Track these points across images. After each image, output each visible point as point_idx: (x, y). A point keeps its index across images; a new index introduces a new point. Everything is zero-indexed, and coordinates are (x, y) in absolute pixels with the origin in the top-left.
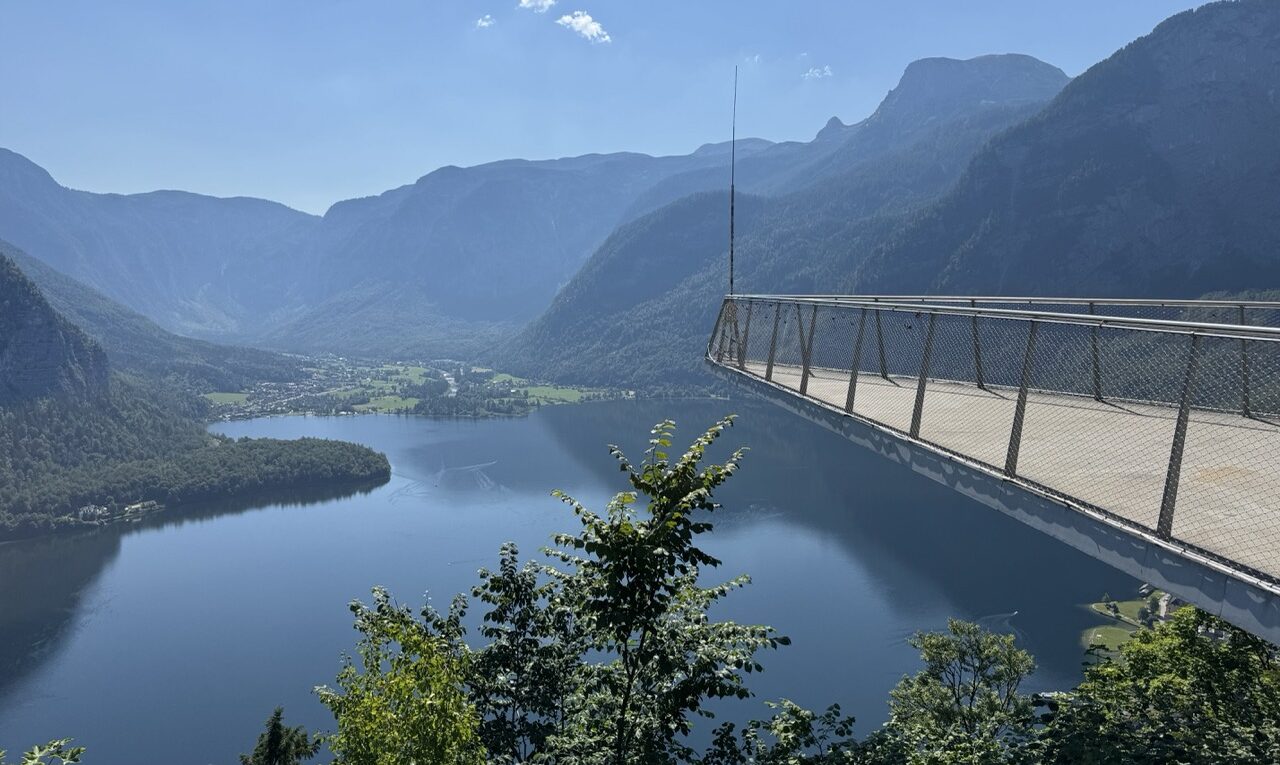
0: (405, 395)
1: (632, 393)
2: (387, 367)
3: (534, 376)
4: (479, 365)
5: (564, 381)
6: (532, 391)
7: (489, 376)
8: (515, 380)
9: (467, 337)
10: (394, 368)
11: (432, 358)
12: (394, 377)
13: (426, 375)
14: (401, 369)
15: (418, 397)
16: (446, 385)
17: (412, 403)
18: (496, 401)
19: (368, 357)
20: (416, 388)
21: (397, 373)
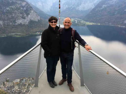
1: (100, 24)
4: (80, 19)
6: (86, 23)
13: (74, 20)
18: (82, 24)
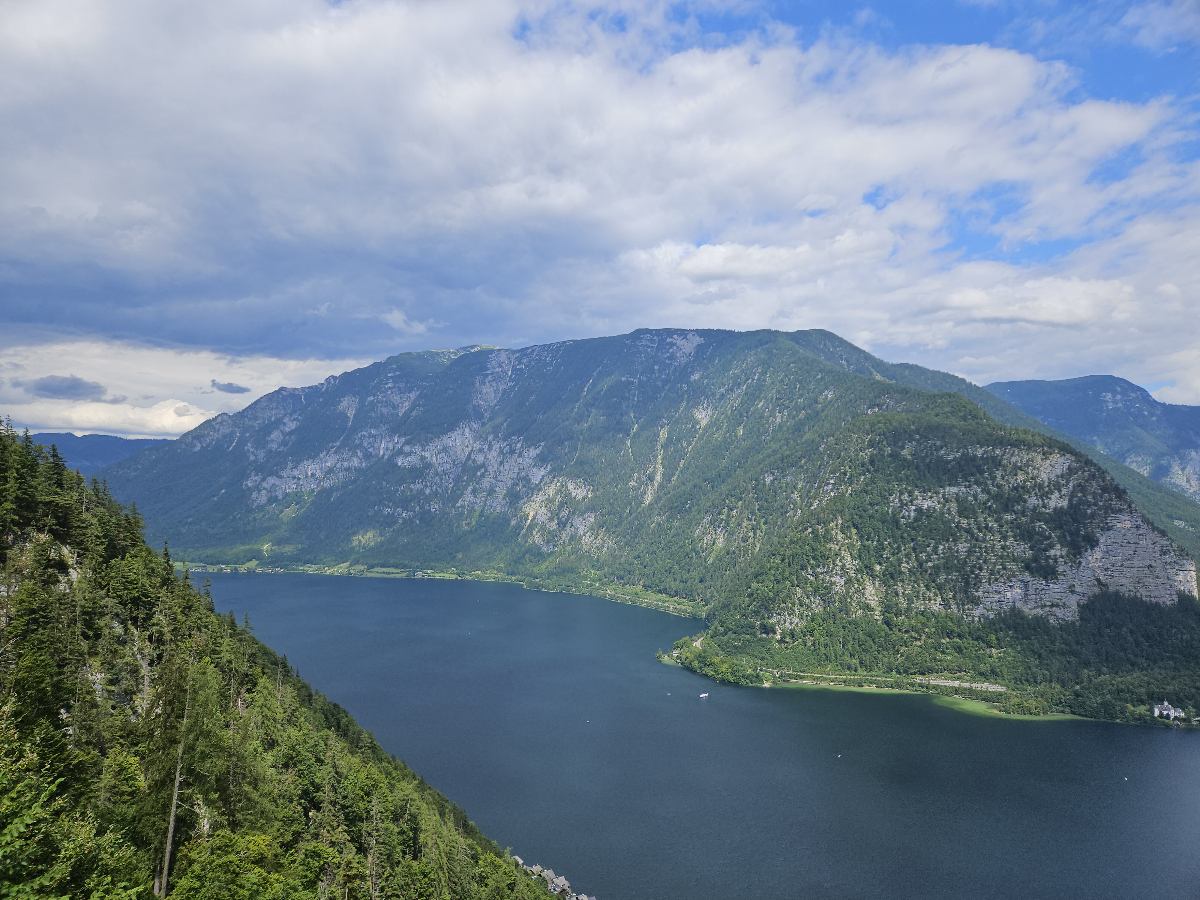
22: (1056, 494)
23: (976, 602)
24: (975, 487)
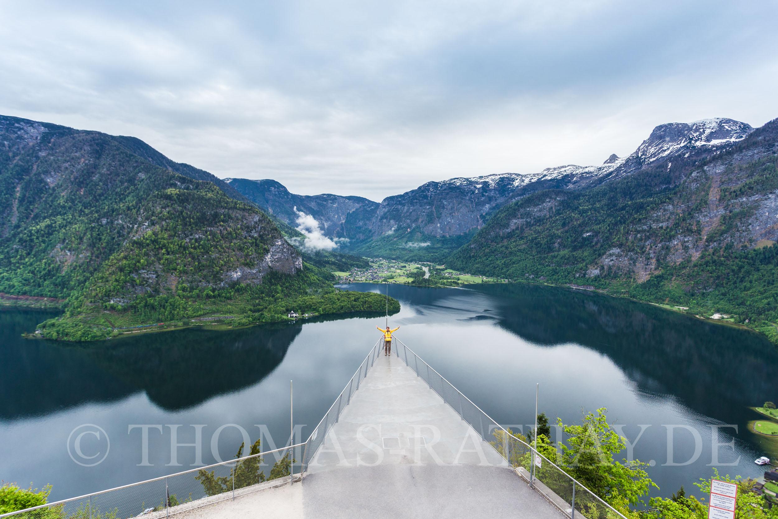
0: (408, 276)
1: (506, 281)
2: (403, 264)
3: (463, 270)
4: (439, 265)
5: (474, 274)
6: (461, 277)
7: (443, 270)
8: (454, 272)
9: (434, 253)
10: (405, 264)
11: (420, 261)
12: (404, 269)
13: (417, 268)
14: (407, 265)
15: (413, 277)
16: (424, 274)
17: (411, 280)
18: (445, 281)
19: (393, 260)
20: (412, 274)
21: (405, 267)
22: (254, 231)
23: (221, 280)
24: (220, 228)
